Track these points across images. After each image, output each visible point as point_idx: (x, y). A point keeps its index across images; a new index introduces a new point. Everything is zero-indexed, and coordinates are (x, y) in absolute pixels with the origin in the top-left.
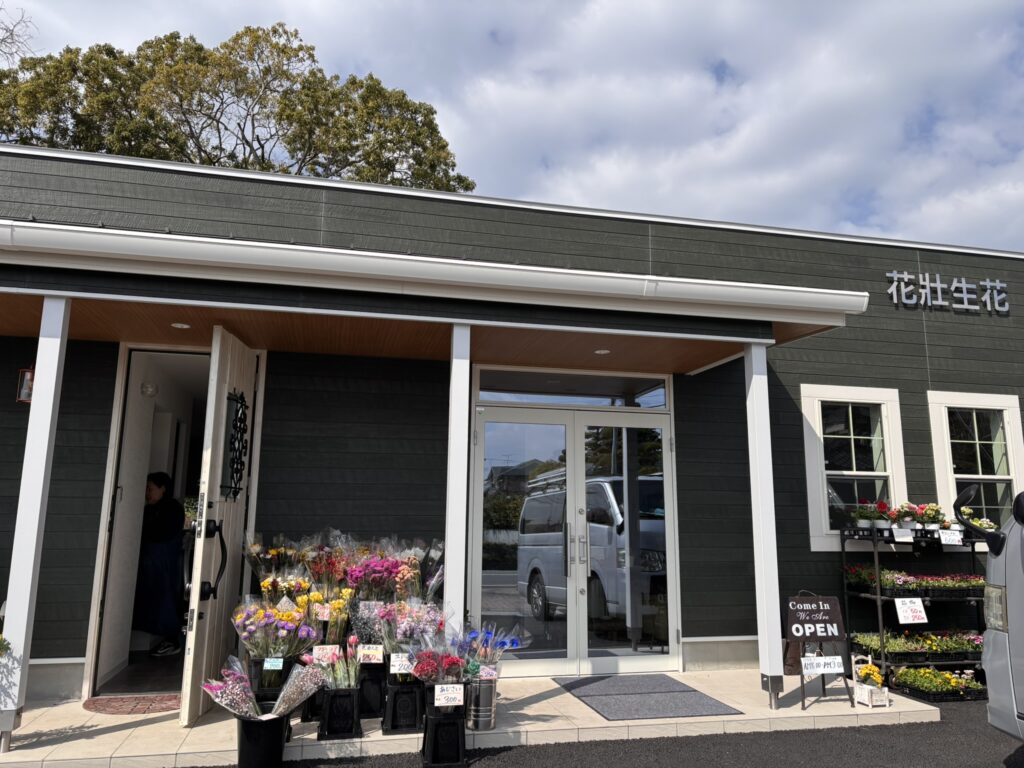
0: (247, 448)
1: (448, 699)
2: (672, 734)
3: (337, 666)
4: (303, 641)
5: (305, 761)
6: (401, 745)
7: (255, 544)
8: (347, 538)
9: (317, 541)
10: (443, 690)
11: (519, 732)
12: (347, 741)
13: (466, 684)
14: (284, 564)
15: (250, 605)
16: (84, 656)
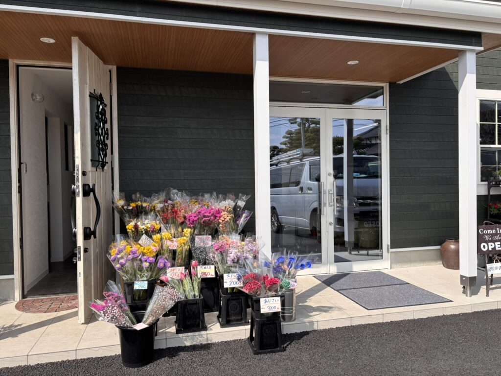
0: (108, 134)
1: (270, 308)
2: (411, 318)
3: (185, 281)
4: (160, 269)
5: (169, 348)
6: (234, 335)
7: (120, 200)
8: (182, 194)
9: (163, 196)
10: (266, 302)
11: (313, 322)
12: (197, 333)
13: (281, 296)
14: (141, 213)
15: (120, 243)
16: (13, 273)
